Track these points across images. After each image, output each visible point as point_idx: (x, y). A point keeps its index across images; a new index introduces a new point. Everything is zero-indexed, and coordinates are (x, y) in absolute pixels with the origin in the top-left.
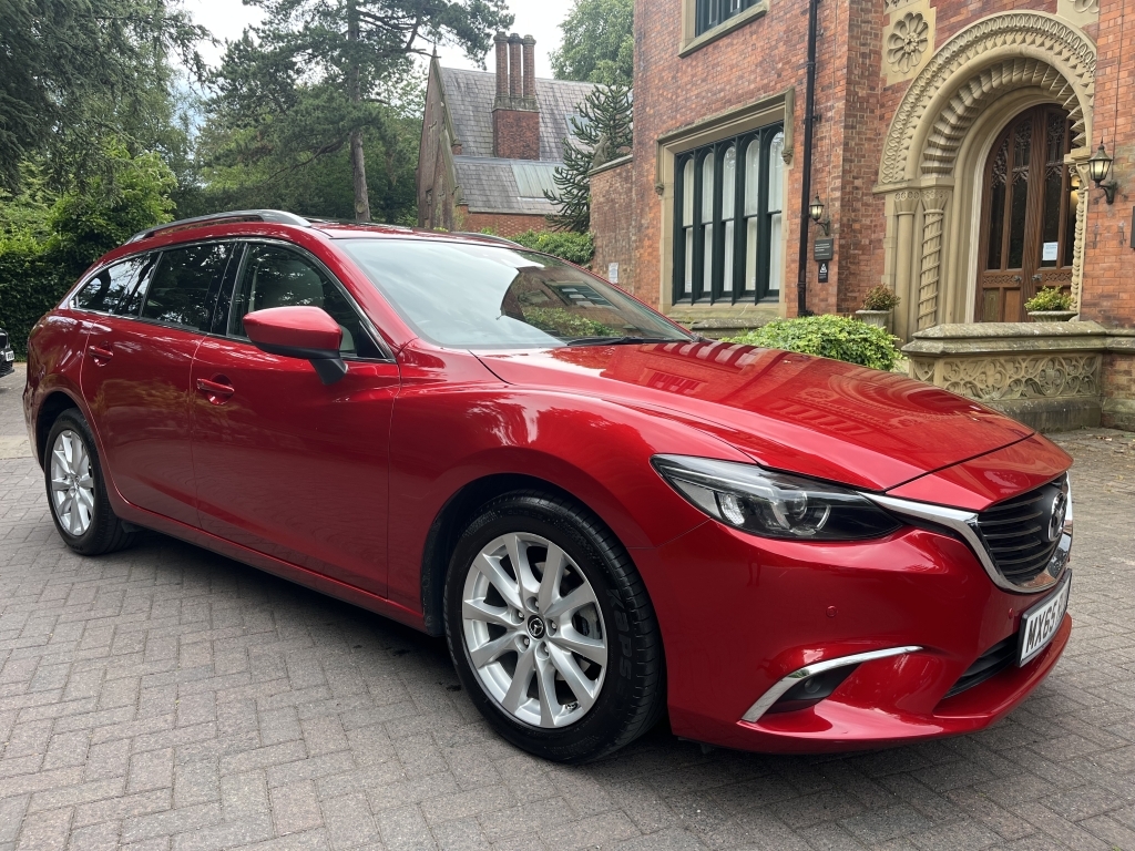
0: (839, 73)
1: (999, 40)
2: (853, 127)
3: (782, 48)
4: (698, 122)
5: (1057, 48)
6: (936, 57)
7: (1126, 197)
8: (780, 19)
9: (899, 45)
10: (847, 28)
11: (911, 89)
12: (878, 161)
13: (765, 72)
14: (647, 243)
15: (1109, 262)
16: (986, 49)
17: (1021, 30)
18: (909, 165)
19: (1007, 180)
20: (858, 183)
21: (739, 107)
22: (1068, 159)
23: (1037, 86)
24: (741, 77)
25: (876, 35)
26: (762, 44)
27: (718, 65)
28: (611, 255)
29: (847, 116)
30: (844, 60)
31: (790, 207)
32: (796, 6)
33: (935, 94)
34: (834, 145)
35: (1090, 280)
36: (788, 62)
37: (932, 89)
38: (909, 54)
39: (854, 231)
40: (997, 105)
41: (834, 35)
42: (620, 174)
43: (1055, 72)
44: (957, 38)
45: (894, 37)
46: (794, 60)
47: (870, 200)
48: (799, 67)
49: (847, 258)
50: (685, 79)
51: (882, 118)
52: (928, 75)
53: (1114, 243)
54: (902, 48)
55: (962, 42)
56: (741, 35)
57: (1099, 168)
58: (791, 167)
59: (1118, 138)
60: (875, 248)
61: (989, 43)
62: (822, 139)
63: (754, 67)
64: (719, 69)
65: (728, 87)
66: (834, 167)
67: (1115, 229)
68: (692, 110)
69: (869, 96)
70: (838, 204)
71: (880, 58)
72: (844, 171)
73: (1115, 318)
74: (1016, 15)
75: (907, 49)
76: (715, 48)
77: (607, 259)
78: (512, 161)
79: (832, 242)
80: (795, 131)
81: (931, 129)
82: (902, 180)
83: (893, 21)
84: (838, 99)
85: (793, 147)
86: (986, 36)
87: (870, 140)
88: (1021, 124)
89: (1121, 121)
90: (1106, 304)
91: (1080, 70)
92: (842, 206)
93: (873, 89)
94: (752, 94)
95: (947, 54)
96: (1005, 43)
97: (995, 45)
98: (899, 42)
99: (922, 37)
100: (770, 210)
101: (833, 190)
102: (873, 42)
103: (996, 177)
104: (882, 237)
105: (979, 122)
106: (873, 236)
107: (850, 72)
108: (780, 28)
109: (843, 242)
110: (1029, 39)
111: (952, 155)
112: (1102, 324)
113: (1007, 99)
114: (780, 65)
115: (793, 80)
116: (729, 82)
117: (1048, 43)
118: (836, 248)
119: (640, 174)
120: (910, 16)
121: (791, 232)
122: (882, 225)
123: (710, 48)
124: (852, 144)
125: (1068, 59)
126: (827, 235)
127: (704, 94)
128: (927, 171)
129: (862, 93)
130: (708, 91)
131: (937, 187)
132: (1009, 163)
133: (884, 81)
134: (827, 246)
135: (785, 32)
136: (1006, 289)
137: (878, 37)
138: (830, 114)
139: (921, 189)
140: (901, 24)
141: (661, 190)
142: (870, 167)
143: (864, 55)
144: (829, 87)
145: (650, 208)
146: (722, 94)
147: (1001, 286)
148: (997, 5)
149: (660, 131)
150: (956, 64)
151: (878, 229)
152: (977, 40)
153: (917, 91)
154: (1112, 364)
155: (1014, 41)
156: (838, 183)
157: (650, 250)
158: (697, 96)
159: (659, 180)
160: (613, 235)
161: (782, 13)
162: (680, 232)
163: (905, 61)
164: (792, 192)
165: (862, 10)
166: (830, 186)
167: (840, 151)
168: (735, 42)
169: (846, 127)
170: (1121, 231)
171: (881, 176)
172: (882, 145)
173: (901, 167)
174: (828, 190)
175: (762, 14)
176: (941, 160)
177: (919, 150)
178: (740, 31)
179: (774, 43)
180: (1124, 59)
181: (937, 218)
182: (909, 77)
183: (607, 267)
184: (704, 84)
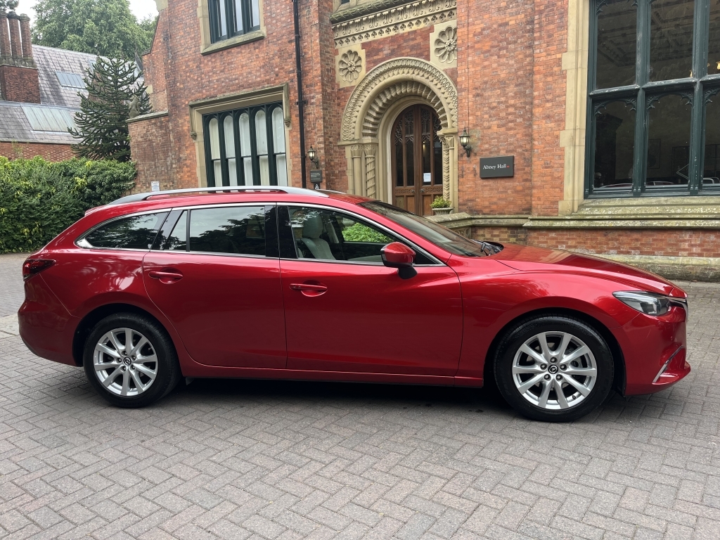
0: (316, 79)
1: (401, 71)
2: (326, 109)
3: (277, 60)
4: (220, 96)
5: (431, 78)
6: (367, 76)
7: (476, 154)
8: (274, 43)
9: (345, 66)
10: (319, 55)
11: (355, 91)
12: (339, 128)
13: (267, 72)
14: (185, 169)
15: (470, 184)
16: (394, 75)
17: (412, 67)
18: (357, 131)
19: (403, 141)
20: (331, 139)
21: (250, 91)
22: (439, 133)
23: (420, 96)
24: (250, 73)
25: (332, 60)
26: (263, 55)
27: (232, 63)
28: (152, 176)
29: (323, 103)
30: (319, 72)
31: (292, 151)
32: (284, 37)
33: (368, 95)
34: (317, 119)
35: (461, 193)
36: (283, 68)
37: (366, 92)
38: (351, 72)
39: (331, 166)
40: (397, 103)
41: (311, 57)
42: (155, 124)
43: (429, 89)
44: (379, 67)
45: (342, 62)
46: (286, 67)
47: (337, 149)
48: (290, 72)
49: (329, 181)
50: (207, 69)
51: (339, 105)
52: (364, 85)
53: (472, 175)
54: (347, 68)
55: (381, 70)
56: (247, 48)
57: (465, 140)
58: (290, 128)
59: (471, 126)
60: (341, 175)
61: (396, 72)
62: (309, 114)
63: (258, 68)
64: (233, 66)
65: (241, 78)
66: (318, 130)
67: (472, 169)
68: (214, 89)
69: (332, 92)
70: (322, 151)
71: (335, 73)
72: (324, 133)
73: (475, 211)
74: (410, 60)
75: (350, 69)
76: (228, 53)
77: (149, 178)
78: (22, 104)
79: (321, 172)
80: (291, 108)
81: (366, 113)
82: (353, 139)
83: (341, 53)
84: (317, 93)
85: (290, 117)
86: (394, 68)
87: (334, 116)
88: (408, 113)
89: (471, 118)
90: (470, 204)
91: (443, 90)
92: (325, 152)
93: (333, 89)
94: (259, 84)
95: (373, 75)
96: (404, 73)
97: (398, 73)
98: (344, 65)
99: (358, 64)
100: (275, 152)
101: (319, 143)
102: (331, 64)
103: (397, 139)
104: (345, 169)
105: (389, 111)
106: (340, 169)
107: (322, 79)
108: (274, 49)
109: (327, 172)
110: (416, 72)
111: (376, 127)
112: (469, 213)
113: (402, 101)
114: (277, 69)
115: (287, 79)
116: (242, 74)
117: (426, 76)
118: (324, 175)
119: (176, 125)
120: (350, 52)
121: (294, 166)
122: (344, 163)
123: (225, 53)
124: (327, 118)
125: (436, 85)
126: (317, 168)
127: (222, 80)
128: (365, 135)
129: (329, 91)
130: (226, 78)
131: (372, 143)
132: (403, 133)
133: (338, 85)
134: (318, 174)
135: (278, 51)
136: (408, 196)
137: (333, 61)
138: (313, 101)
139: (363, 144)
140: (345, 56)
141: (195, 136)
142: (335, 131)
143: (328, 70)
144: (311, 86)
145: (187, 147)
146: (237, 81)
147: (405, 195)
148: (399, 53)
149: (190, 99)
150: (378, 81)
151: (343, 165)
152: (389, 70)
153: (358, 92)
154: (475, 232)
155: (408, 72)
156: (321, 139)
157: (189, 174)
158: (218, 80)
159: (193, 130)
160: (153, 163)
161: (275, 40)
162: (210, 164)
163: (349, 75)
164: (292, 143)
165: (325, 45)
166: (317, 141)
167: (321, 122)
168: (243, 51)
169: (323, 109)
170: (474, 170)
171: (342, 136)
172: (341, 119)
173: (352, 132)
174: (316, 143)
175: (262, 38)
176: (372, 129)
177: (361, 124)
178: (247, 46)
179: (271, 56)
180: (470, 88)
181: (372, 160)
182: (353, 84)
183: (150, 184)
184: (222, 73)
